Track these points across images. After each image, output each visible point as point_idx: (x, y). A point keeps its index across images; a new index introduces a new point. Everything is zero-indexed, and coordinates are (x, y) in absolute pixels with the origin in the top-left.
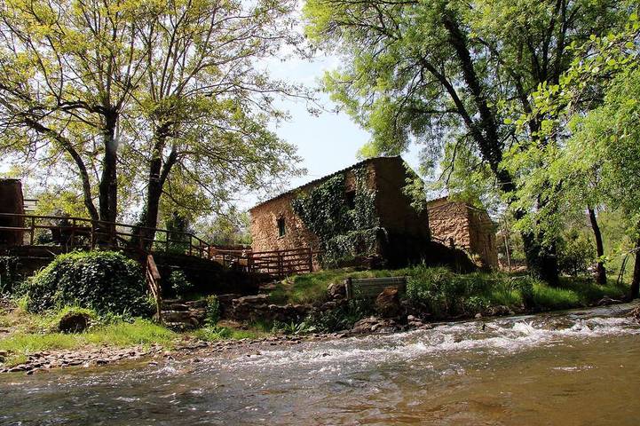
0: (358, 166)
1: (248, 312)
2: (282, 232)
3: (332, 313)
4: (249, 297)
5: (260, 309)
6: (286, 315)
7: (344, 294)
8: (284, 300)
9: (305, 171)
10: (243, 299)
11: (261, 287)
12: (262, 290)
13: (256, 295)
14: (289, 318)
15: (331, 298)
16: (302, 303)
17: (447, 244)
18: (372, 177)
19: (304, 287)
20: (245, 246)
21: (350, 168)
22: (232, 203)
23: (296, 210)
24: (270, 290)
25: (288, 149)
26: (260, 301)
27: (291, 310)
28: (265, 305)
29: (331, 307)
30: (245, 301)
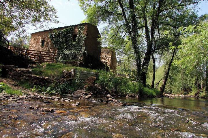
0: (81, 25)
1: (20, 76)
2: (43, 45)
3: (63, 84)
4: (22, 69)
5: (27, 76)
6: (40, 81)
7: (70, 76)
8: (41, 73)
9: (58, 22)
10: (19, 69)
11: (29, 65)
12: (29, 66)
13: (27, 68)
14: (42, 83)
15: (64, 77)
16: (49, 77)
17: (105, 64)
18: (86, 30)
19: (51, 69)
20: (26, 49)
21: (77, 25)
22: (24, 28)
23: (50, 37)
24: (34, 67)
25: (53, 10)
26: (28, 72)
27: (43, 79)
28: (30, 74)
29: (63, 81)
30: (19, 70)
